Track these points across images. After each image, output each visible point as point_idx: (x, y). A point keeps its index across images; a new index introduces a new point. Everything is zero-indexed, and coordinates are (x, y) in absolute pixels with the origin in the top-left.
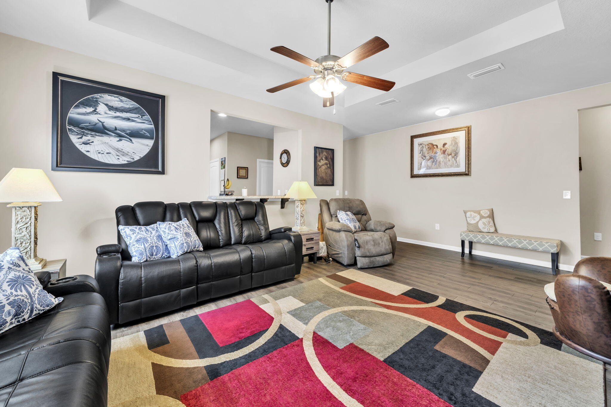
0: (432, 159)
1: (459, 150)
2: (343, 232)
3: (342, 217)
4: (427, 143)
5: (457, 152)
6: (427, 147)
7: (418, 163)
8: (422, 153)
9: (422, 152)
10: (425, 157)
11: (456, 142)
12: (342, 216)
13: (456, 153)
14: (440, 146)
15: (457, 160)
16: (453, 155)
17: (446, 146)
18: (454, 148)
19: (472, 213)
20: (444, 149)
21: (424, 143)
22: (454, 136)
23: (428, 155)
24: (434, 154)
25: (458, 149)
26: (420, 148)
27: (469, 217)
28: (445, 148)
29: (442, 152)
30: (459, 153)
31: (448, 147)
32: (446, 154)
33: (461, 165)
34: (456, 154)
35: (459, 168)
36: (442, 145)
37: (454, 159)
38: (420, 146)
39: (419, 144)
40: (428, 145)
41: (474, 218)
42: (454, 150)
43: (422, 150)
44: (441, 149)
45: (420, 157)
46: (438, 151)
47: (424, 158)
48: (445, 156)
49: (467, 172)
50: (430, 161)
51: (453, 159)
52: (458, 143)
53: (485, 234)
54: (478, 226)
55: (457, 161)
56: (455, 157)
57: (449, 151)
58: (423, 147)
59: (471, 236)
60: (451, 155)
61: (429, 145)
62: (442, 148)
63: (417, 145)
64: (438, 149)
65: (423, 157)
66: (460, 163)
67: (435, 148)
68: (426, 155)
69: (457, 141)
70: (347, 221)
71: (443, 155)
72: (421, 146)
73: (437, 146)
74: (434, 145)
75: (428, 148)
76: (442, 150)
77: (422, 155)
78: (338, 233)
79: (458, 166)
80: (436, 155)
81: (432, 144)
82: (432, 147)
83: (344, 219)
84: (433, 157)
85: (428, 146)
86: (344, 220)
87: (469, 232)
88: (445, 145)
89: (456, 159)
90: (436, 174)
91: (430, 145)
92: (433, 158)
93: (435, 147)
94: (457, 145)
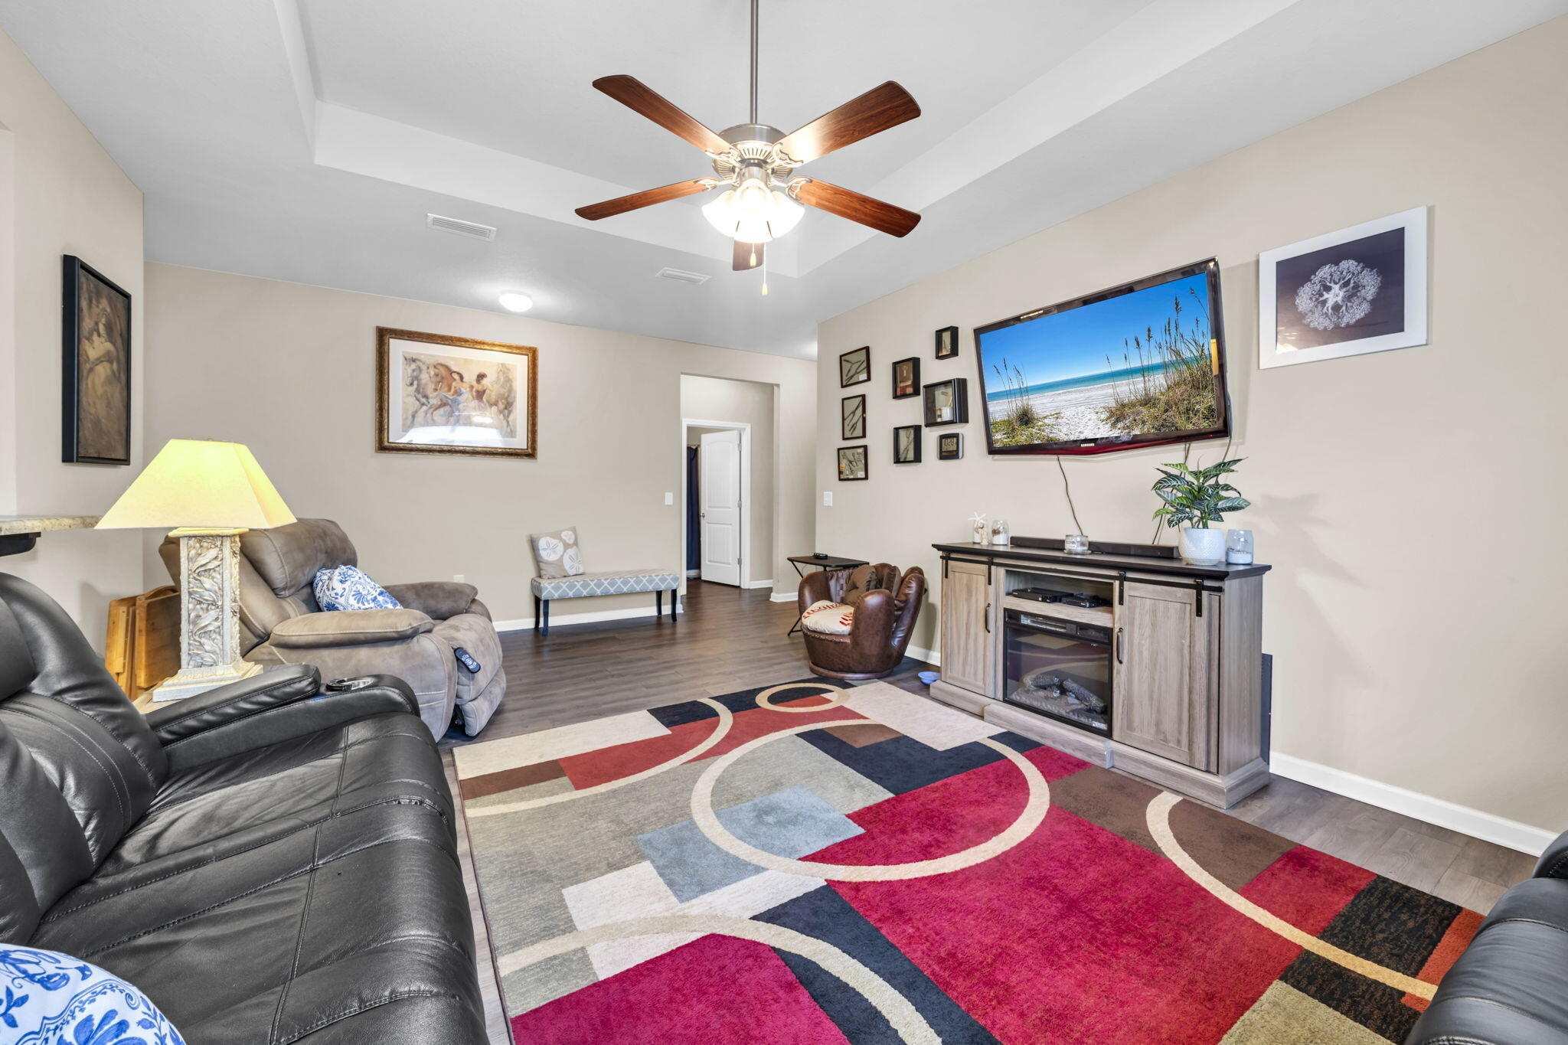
0: (447, 408)
1: (515, 397)
2: (423, 635)
3: (360, 588)
4: (432, 361)
5: (510, 400)
6: (432, 373)
7: (405, 411)
8: (415, 386)
9: (415, 383)
10: (426, 397)
11: (507, 377)
12: (360, 584)
13: (508, 403)
14: (470, 377)
15: (509, 419)
16: (501, 406)
17: (485, 381)
18: (502, 391)
19: (549, 539)
20: (480, 388)
21: (422, 358)
22: (502, 362)
23: (435, 394)
24: (453, 395)
25: (512, 395)
26: (409, 371)
27: (544, 549)
28: (483, 386)
29: (474, 394)
30: (515, 404)
31: (490, 386)
32: (484, 399)
33: (518, 433)
34: (507, 405)
35: (514, 439)
36: (475, 377)
37: (504, 416)
38: (410, 365)
39: (406, 359)
40: (435, 367)
41: (554, 551)
42: (504, 395)
43: (417, 378)
44: (472, 387)
45: (408, 395)
46: (463, 389)
47: (424, 400)
48: (482, 404)
49: (530, 451)
50: (442, 410)
51: (502, 415)
52: (512, 381)
53: (572, 579)
54: (563, 565)
55: (510, 423)
56: (506, 411)
57: (492, 393)
58: (420, 370)
59: (564, 587)
60: (496, 405)
61: (439, 367)
62: (474, 383)
63: (401, 360)
64: (465, 385)
65: (420, 396)
66: (515, 427)
67: (455, 380)
68: (429, 390)
69: (511, 377)
70: (380, 598)
71: (476, 401)
72: (413, 366)
73: (462, 378)
74: (455, 372)
75: (437, 375)
76: (474, 389)
77: (417, 390)
78: (402, 643)
79: (512, 433)
80: (458, 398)
81: (447, 368)
82: (446, 376)
83: (369, 593)
84: (450, 402)
85: (437, 371)
86: (369, 597)
87: (564, 579)
88: (481, 377)
89: (508, 417)
90: (457, 448)
91: (443, 371)
92: (451, 406)
93: (456, 376)
94: (511, 386)
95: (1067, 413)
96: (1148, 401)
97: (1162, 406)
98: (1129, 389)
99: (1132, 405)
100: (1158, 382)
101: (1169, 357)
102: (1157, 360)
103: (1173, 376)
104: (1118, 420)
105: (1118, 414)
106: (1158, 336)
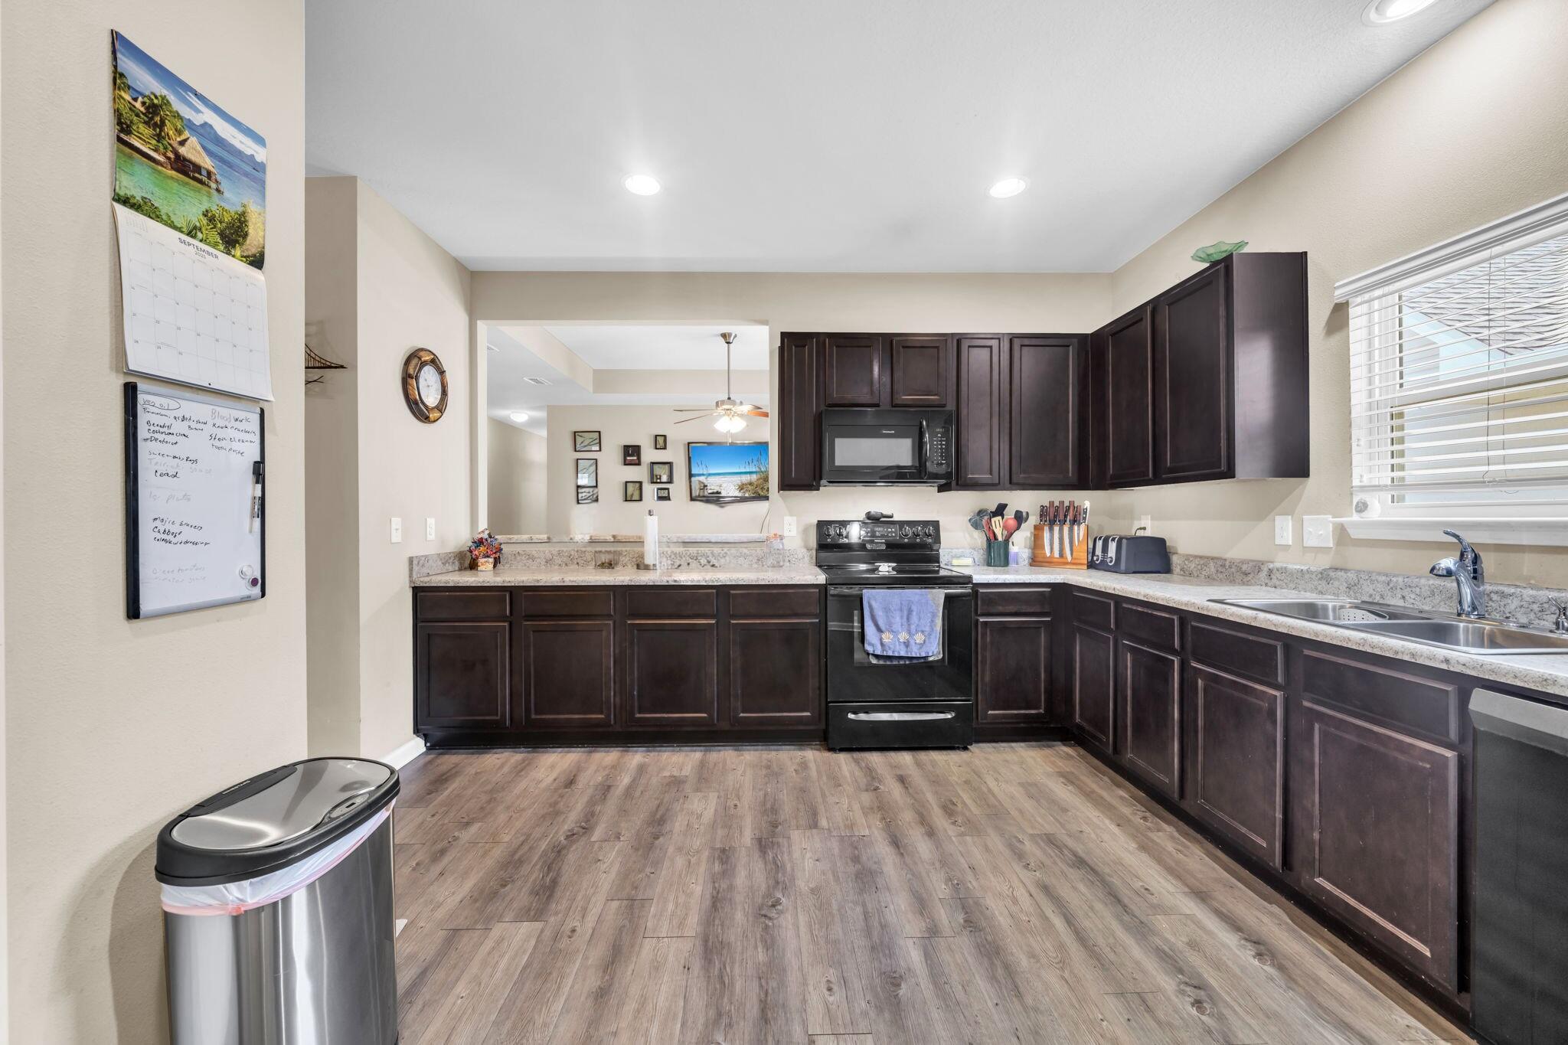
95: (724, 485)
96: (751, 484)
97: (755, 486)
98: (746, 479)
99: (746, 485)
100: (754, 477)
101: (758, 469)
102: (754, 470)
103: (759, 476)
104: (741, 489)
105: (741, 488)
106: (755, 463)
